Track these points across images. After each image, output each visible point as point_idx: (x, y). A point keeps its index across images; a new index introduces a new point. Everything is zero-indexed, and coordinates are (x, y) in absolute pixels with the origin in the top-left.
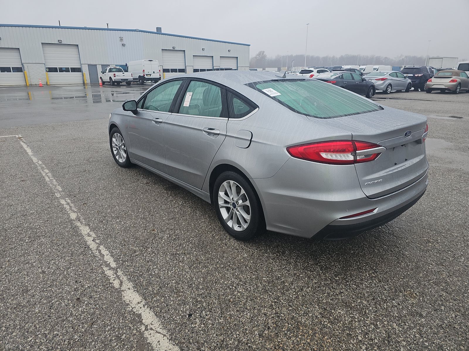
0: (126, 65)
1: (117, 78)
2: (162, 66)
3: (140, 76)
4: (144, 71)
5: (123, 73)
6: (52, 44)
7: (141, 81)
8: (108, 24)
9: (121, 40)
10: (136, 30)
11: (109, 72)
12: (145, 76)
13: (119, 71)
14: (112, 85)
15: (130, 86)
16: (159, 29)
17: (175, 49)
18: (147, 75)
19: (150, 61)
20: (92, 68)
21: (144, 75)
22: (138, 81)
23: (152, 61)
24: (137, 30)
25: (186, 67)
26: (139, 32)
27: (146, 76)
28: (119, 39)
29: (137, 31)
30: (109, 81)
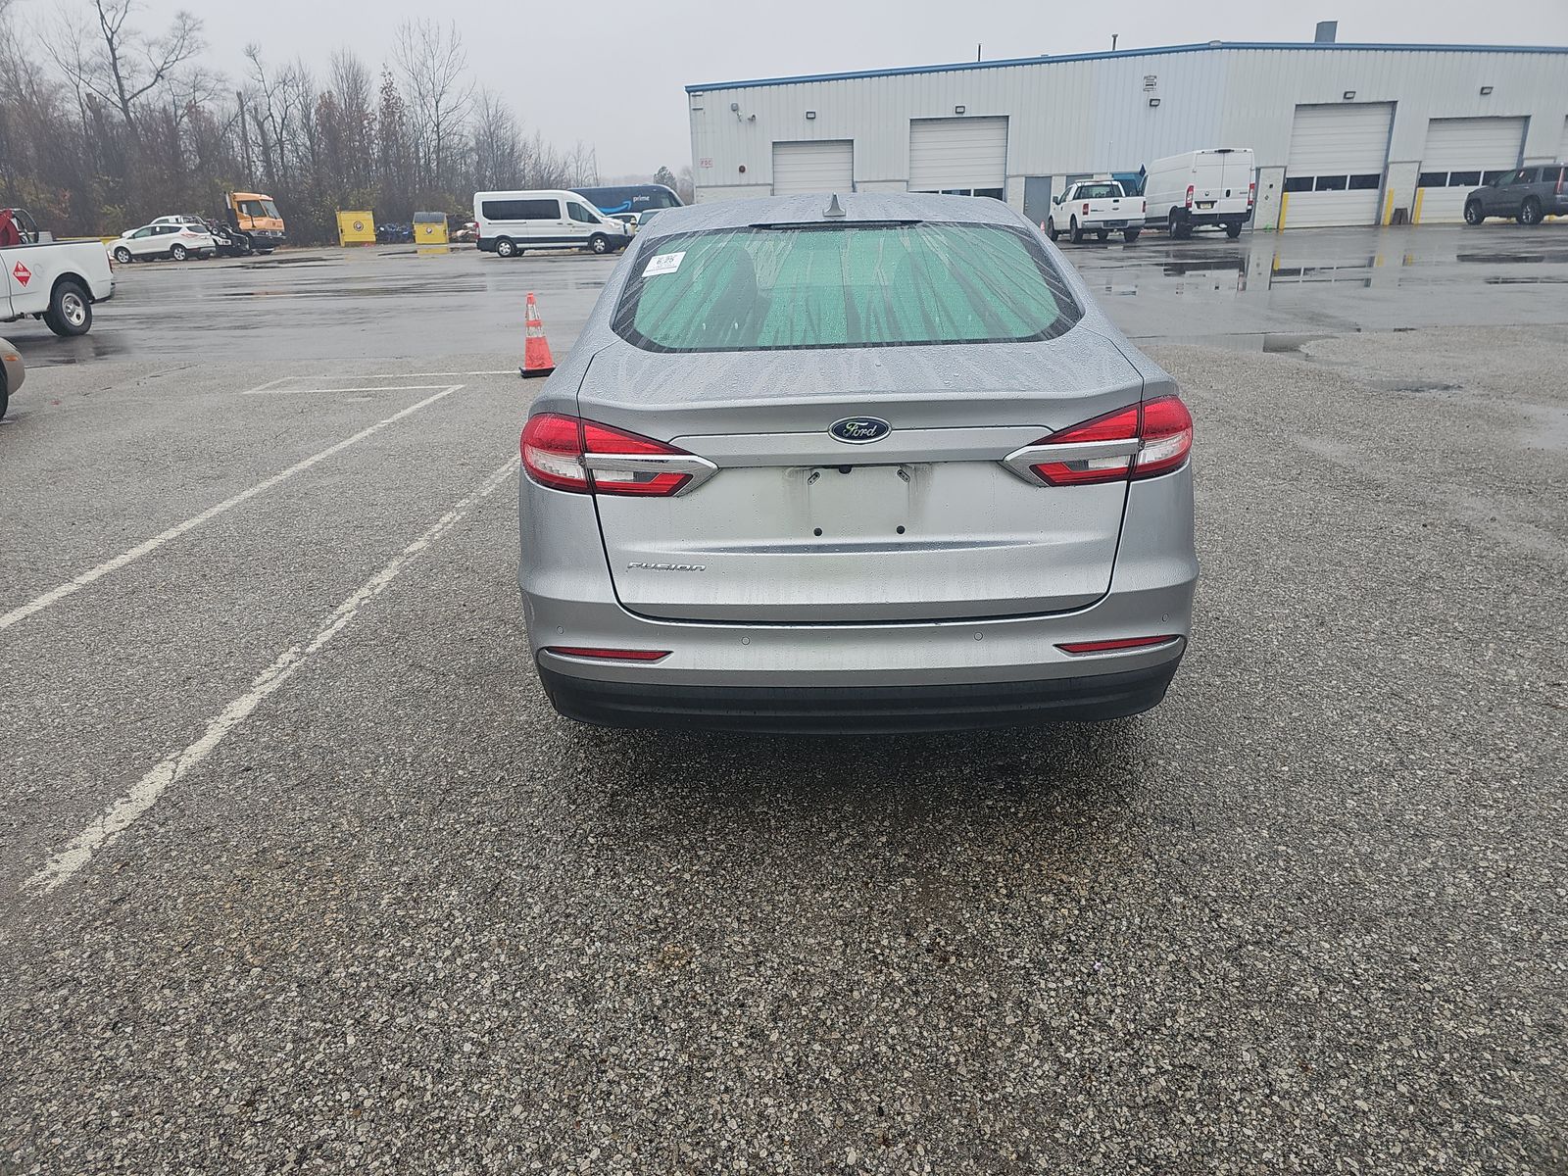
0: (1143, 171)
1: (1091, 217)
2: (1286, 168)
3: (1174, 209)
4: (1191, 188)
5: (1115, 201)
6: (930, 122)
7: (1175, 225)
8: (1115, 37)
9: (1150, 83)
10: (1209, 44)
11: (1074, 199)
12: (1190, 209)
13: (1113, 192)
14: (1074, 243)
15: (1133, 244)
16: (1326, 30)
17: (1355, 101)
18: (1198, 204)
19: (1222, 154)
20: (1037, 186)
21: (1189, 205)
22: (1166, 228)
23: (1229, 151)
24: (1212, 45)
25: (1386, 167)
26: (1221, 49)
27: (1194, 206)
28: (1141, 83)
29: (1213, 49)
30: (1069, 228)
